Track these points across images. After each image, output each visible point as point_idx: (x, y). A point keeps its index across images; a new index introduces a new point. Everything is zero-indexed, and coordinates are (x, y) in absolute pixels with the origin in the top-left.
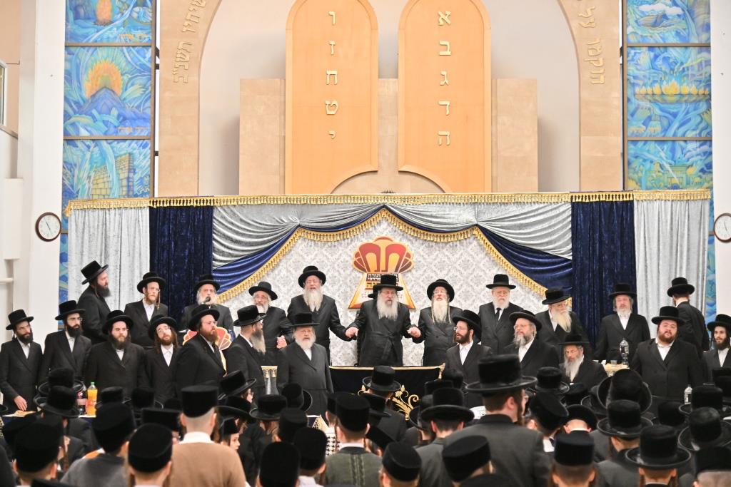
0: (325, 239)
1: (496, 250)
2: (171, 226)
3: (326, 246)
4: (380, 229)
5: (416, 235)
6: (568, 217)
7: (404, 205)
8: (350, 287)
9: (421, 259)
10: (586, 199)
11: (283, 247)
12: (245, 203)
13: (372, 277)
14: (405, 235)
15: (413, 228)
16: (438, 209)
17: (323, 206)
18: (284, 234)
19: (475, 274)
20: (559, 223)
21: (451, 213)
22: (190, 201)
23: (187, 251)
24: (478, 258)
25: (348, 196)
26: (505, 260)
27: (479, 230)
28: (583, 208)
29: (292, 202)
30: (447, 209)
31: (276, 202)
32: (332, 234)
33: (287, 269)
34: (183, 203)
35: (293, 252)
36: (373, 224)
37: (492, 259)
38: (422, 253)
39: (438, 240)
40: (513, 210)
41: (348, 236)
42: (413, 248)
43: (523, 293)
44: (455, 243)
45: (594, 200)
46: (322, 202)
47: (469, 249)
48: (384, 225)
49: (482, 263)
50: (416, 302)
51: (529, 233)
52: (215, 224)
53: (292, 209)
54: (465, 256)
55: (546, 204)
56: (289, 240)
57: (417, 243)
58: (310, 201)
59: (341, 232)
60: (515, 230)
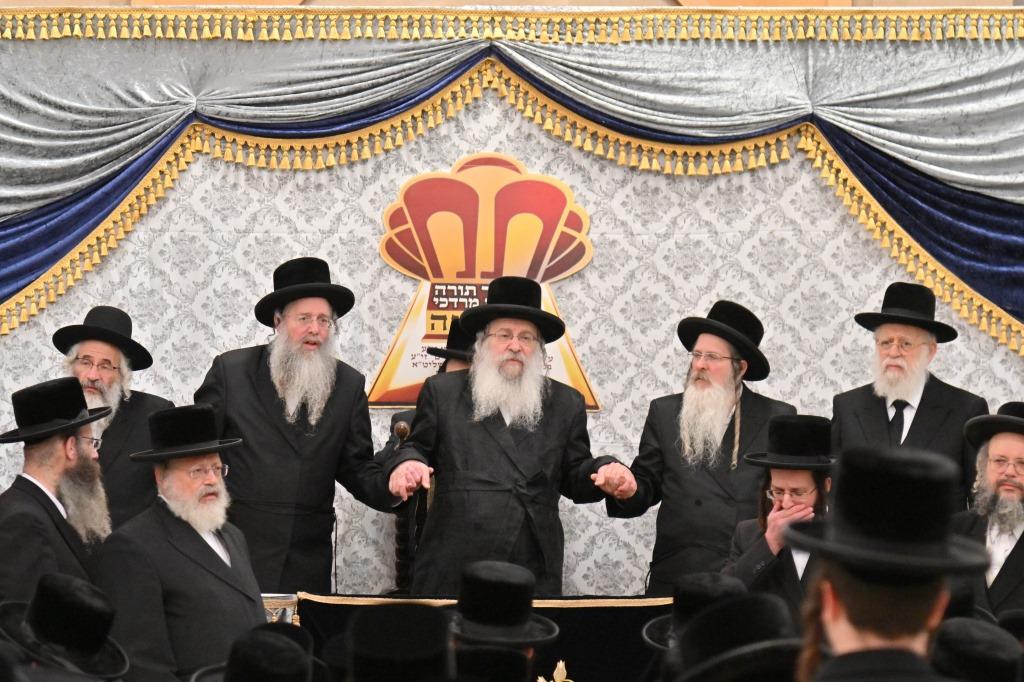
0: (286, 162)
1: (876, 207)
3: (290, 186)
4: (476, 127)
5: (599, 151)
7: (561, 46)
8: (371, 329)
9: (618, 235)
11: (138, 189)
13: (450, 294)
14: (565, 150)
15: (592, 127)
16: (678, 60)
17: (279, 49)
18: (144, 143)
19: (805, 286)
21: (725, 74)
24: (814, 233)
25: (364, 12)
26: (908, 240)
27: (820, 136)
29: (170, 34)
30: (710, 63)
31: (113, 32)
32: (308, 144)
33: (153, 268)
35: (171, 205)
36: (451, 113)
37: (863, 235)
38: (622, 215)
39: (680, 170)
40: (938, 67)
41: (366, 153)
43: (970, 356)
44: (735, 181)
46: (275, 35)
47: (784, 202)
48: (491, 115)
49: (830, 248)
50: (601, 383)
51: (994, 148)
53: (173, 57)
54: (771, 227)
56: (161, 164)
57: (605, 179)
58: (234, 32)
59: (342, 139)
60: (944, 136)
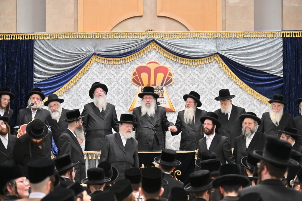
0: (112, 63)
1: (230, 71)
2: (4, 54)
3: (113, 68)
4: (150, 56)
5: (175, 60)
6: (280, 48)
7: (167, 39)
8: (130, 96)
9: (179, 77)
10: (293, 36)
11: (83, 69)
12: (56, 38)
14: (168, 60)
15: (174, 55)
16: (191, 42)
17: (111, 40)
18: (84, 59)
20: (274, 52)
21: (200, 45)
22: (18, 36)
23: (16, 71)
24: (218, 76)
25: (128, 33)
26: (237, 77)
27: (219, 57)
28: (291, 42)
29: (89, 37)
30: (197, 42)
31: (78, 37)
32: (117, 59)
33: (86, 84)
34: (13, 38)
35: (89, 72)
36: (145, 53)
37: (228, 77)
38: (180, 73)
39: (191, 64)
40: (243, 43)
41: (128, 61)
42: (173, 69)
44: (202, 66)
45: (298, 36)
46: (110, 37)
47: (212, 70)
48: (153, 53)
49: (221, 79)
51: (254, 59)
52: (36, 52)
53: (90, 42)
54: (210, 75)
55: (265, 39)
56: (87, 64)
57: (176, 66)
58: (102, 37)
59: (124, 58)
60: (244, 57)
